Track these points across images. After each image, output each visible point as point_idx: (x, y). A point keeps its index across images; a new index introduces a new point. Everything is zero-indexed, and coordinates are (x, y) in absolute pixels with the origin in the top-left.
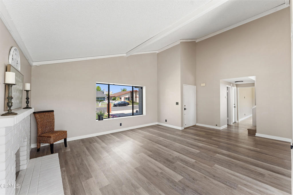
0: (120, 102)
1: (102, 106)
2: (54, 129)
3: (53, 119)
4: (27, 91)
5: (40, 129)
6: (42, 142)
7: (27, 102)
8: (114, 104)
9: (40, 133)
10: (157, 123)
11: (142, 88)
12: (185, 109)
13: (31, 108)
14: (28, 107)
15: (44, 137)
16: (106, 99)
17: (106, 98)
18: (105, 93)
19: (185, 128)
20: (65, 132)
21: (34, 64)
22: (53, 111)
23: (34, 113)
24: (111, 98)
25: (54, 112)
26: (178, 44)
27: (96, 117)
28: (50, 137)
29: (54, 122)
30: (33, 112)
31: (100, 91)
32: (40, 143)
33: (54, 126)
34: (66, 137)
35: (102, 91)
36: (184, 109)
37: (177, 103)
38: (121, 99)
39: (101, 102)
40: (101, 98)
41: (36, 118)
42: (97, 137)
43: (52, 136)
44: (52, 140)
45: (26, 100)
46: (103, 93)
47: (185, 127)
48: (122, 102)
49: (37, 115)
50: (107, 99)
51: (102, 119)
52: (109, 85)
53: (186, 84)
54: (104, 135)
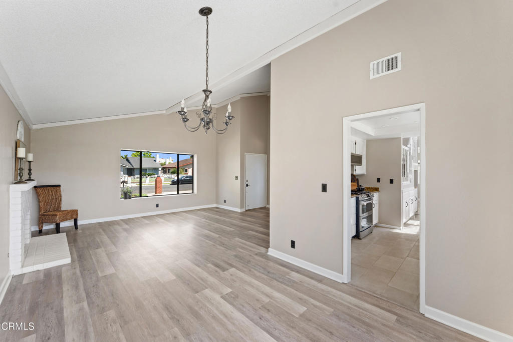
0: (183, 177)
1: (150, 183)
2: (60, 208)
3: (60, 196)
4: (30, 162)
5: (42, 207)
6: (45, 222)
7: (30, 174)
8: (173, 181)
9: (42, 212)
10: (215, 205)
11: (192, 156)
12: (247, 185)
13: (34, 180)
14: (30, 179)
15: (48, 215)
16: (160, 172)
17: (160, 169)
18: (157, 161)
19: (246, 211)
20: (76, 212)
21: (34, 127)
22: (59, 186)
23: (35, 187)
24: (169, 170)
25: (61, 188)
26: (237, 99)
27: (120, 195)
28: (56, 215)
29: (61, 199)
30: (35, 185)
31: (149, 159)
32: (42, 223)
33: (61, 204)
34: (77, 217)
35: (153, 157)
36: (245, 185)
37: (237, 178)
38: (186, 171)
39: (148, 177)
40: (151, 169)
41: (37, 193)
42: (122, 220)
43: (58, 214)
44: (58, 219)
45: (28, 172)
46: (155, 161)
47: (247, 209)
48: (187, 177)
49: (39, 190)
50: (162, 171)
51: (130, 198)
52: (141, 152)
53: (250, 152)
54: (131, 219)
